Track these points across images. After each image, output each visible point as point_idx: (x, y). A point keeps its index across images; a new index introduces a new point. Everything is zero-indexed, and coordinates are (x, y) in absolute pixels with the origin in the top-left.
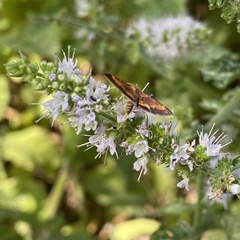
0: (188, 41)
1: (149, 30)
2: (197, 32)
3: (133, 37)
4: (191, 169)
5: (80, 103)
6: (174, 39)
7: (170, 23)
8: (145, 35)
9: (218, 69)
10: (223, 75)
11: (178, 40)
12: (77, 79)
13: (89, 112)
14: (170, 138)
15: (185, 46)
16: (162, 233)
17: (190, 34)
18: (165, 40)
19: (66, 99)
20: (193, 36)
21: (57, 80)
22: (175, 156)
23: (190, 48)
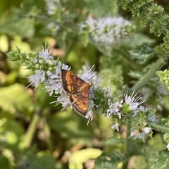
0: (120, 33)
1: (95, 25)
2: (127, 27)
3: (84, 29)
4: (120, 118)
5: (52, 77)
6: (112, 31)
7: (109, 21)
8: (93, 28)
9: (140, 52)
10: (143, 56)
11: (114, 32)
12: (50, 63)
13: (57, 82)
14: (107, 99)
15: (119, 36)
16: (103, 158)
17: (121, 28)
18: (106, 32)
19: (44, 74)
20: (124, 30)
21: (38, 63)
22: (110, 110)
23: (122, 38)
